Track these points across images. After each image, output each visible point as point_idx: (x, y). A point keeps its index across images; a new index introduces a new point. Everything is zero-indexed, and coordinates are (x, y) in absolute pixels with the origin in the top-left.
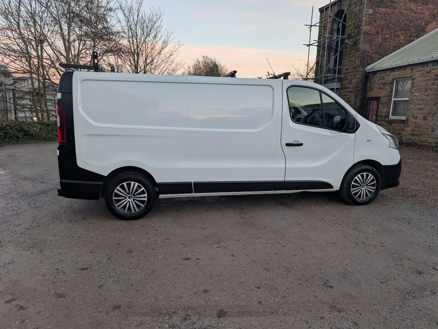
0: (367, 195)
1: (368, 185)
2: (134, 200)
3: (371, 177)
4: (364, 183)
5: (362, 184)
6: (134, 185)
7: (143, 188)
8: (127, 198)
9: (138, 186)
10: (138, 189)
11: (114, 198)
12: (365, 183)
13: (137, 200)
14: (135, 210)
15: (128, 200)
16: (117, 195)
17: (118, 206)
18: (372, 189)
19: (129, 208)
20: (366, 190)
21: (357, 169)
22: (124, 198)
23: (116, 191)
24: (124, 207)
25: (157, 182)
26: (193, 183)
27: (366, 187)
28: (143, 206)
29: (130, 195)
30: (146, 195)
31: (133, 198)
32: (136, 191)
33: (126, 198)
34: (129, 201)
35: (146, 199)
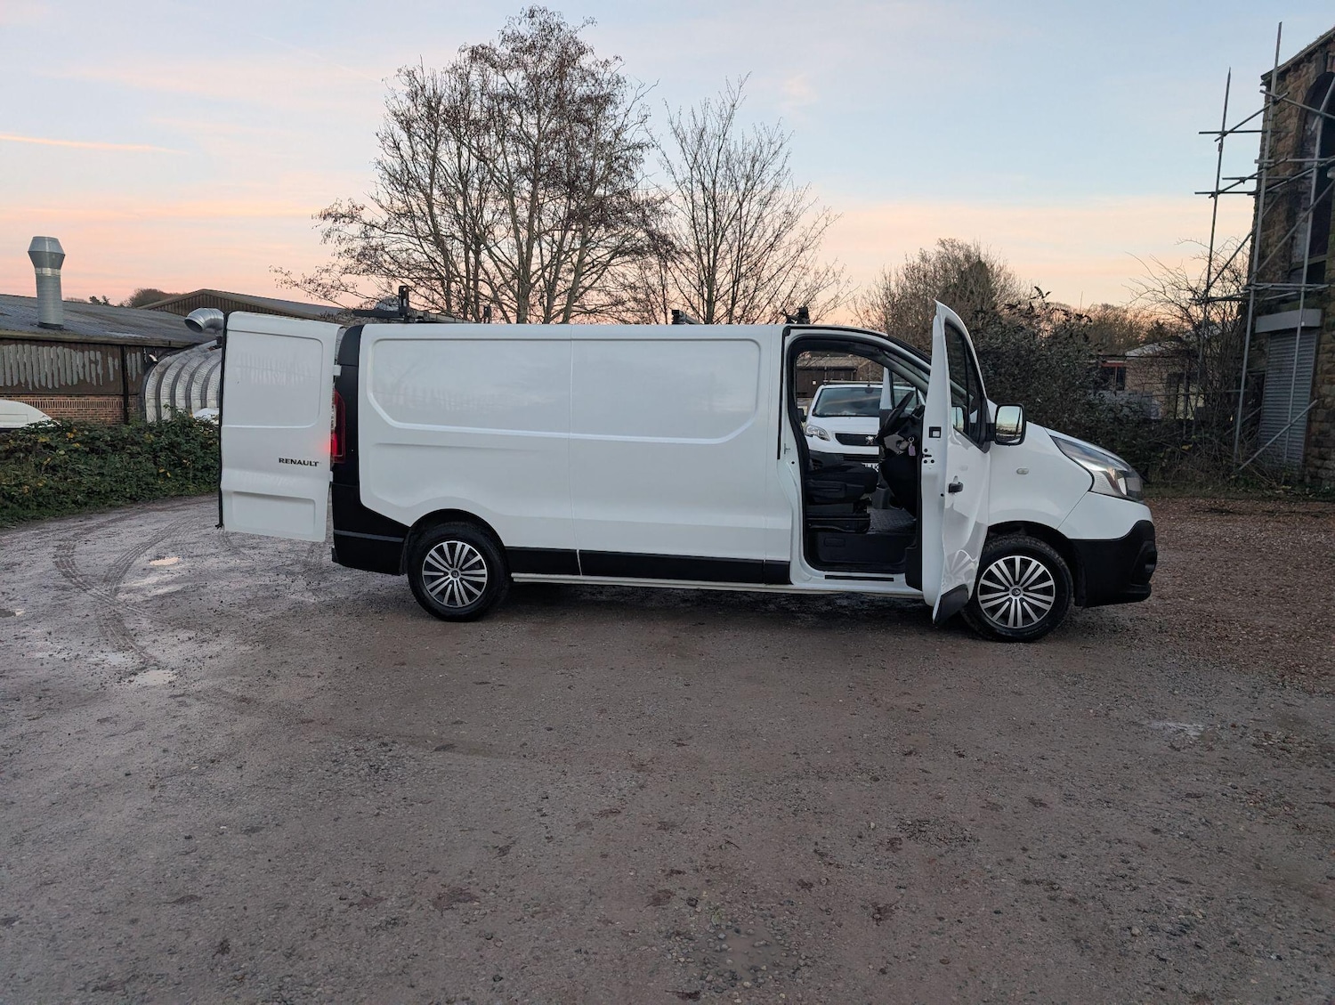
0: (1026, 616)
1: (1030, 589)
2: (461, 580)
3: (1037, 567)
4: (1016, 583)
5: (1011, 586)
6: (463, 547)
7: (479, 557)
8: (450, 576)
9: (470, 550)
10: (470, 557)
11: (425, 573)
12: (1021, 583)
13: (468, 581)
14: (462, 602)
15: (451, 578)
16: (430, 567)
17: (432, 590)
18: (1046, 602)
19: (452, 596)
20: (1024, 603)
21: (994, 544)
22: (442, 574)
23: (428, 558)
24: (443, 592)
25: (505, 545)
26: (578, 551)
27: (1024, 595)
28: (479, 594)
29: (454, 569)
30: (484, 571)
31: (460, 576)
32: (466, 560)
33: (446, 574)
34: (452, 581)
35: (484, 580)
